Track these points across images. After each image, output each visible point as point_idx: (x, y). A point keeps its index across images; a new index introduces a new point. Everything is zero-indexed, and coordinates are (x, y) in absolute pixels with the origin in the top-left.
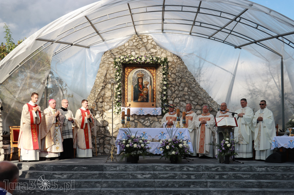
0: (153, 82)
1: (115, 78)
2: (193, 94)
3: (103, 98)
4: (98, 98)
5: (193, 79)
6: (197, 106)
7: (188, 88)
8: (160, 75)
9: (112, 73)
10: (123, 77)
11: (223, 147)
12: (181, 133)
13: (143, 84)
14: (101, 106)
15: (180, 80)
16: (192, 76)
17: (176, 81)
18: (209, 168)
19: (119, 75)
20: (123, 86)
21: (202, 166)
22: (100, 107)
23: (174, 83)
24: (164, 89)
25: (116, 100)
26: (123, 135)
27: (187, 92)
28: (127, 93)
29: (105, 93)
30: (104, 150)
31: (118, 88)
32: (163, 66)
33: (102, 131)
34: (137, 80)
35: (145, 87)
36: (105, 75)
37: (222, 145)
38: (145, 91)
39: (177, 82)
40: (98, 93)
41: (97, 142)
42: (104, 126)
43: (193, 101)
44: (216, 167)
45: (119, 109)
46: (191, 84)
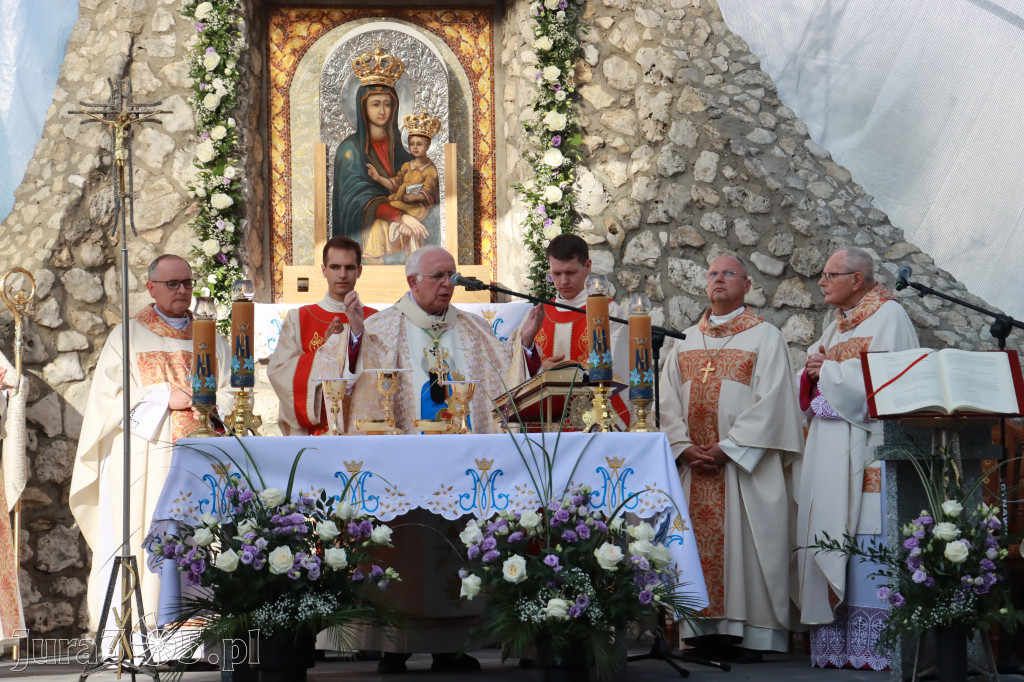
0: (476, 121)
1: (195, 87)
2: (755, 202)
3: (105, 238)
4: (70, 236)
5: (760, 93)
6: (785, 285)
7: (718, 152)
8: (525, 65)
9: (172, 52)
10: (252, 83)
11: (917, 561)
12: (618, 471)
13: (398, 134)
14: (92, 295)
15: (664, 97)
16: (757, 66)
17: (636, 111)
19: (219, 71)
20: (251, 150)
22: (85, 305)
23: (621, 120)
24: (552, 170)
25: (201, 253)
26: (205, 490)
27: (714, 185)
28: (288, 199)
31: (217, 163)
34: (353, 106)
35: (411, 158)
36: (116, 70)
37: (908, 551)
38: (413, 187)
39: (642, 114)
40: (65, 201)
41: (62, 556)
43: (754, 247)
46: (744, 129)
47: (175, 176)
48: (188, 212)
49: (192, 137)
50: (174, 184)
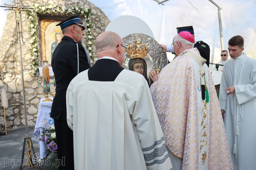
1: (29, 30)
3: (14, 56)
4: (7, 56)
9: (25, 25)
10: (39, 30)
14: (12, 66)
19: (33, 27)
20: (39, 42)
22: (11, 68)
24: (90, 45)
25: (31, 59)
28: (45, 50)
29: (17, 50)
30: (21, 122)
32: (87, 17)
33: (17, 98)
40: (6, 50)
41: (10, 113)
42: (18, 91)
45: (36, 69)
47: (26, 46)
48: (28, 52)
49: (29, 39)
50: (26, 47)
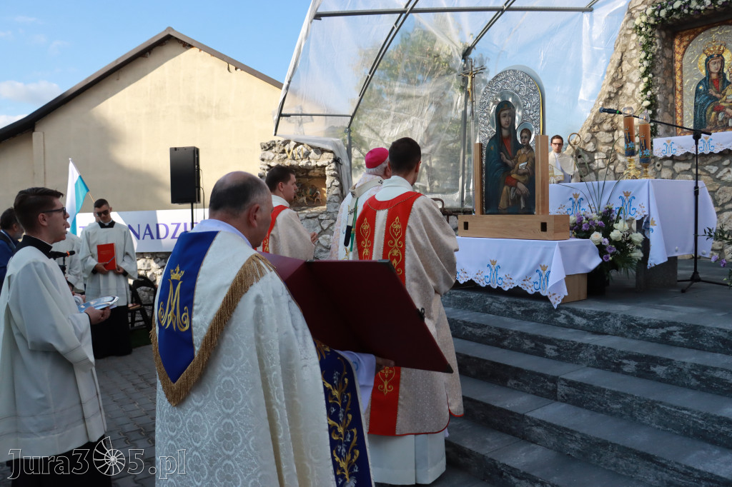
3: (612, 121)
4: (598, 121)
12: (628, 198)
18: (638, 324)
19: (645, 58)
21: (615, 316)
28: (682, 100)
31: (645, 91)
36: (616, 65)
44: (661, 325)
49: (638, 83)
